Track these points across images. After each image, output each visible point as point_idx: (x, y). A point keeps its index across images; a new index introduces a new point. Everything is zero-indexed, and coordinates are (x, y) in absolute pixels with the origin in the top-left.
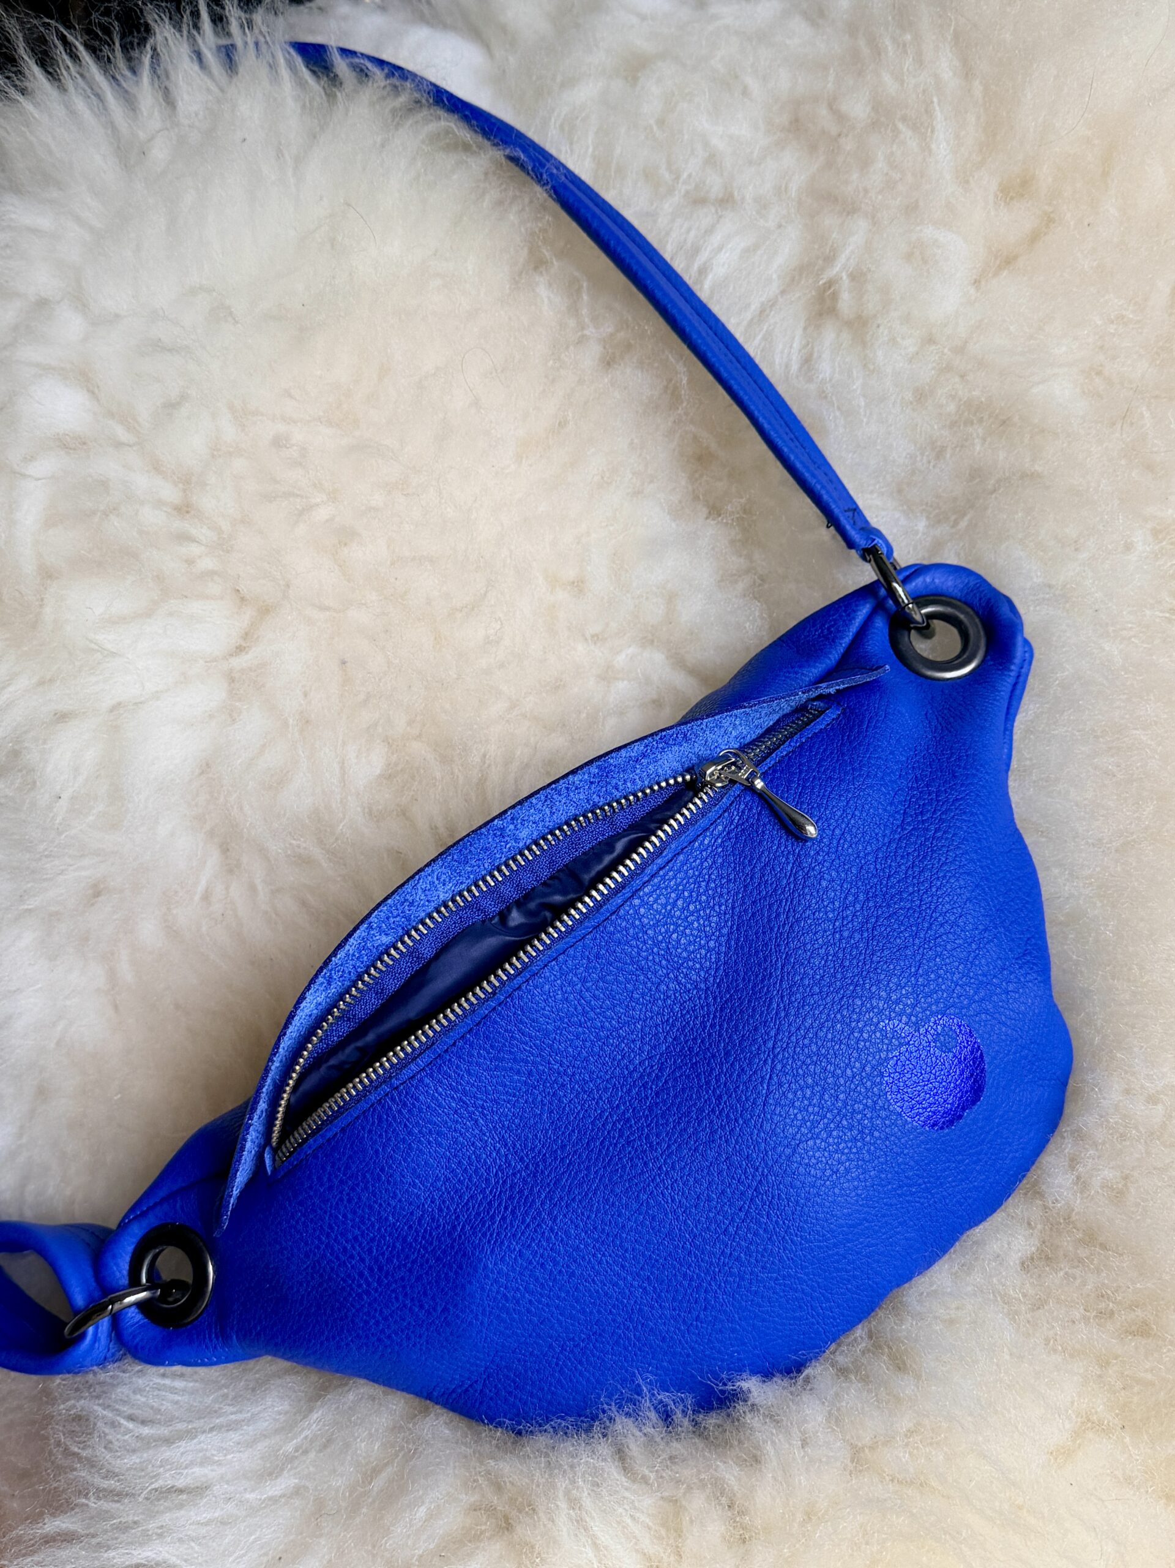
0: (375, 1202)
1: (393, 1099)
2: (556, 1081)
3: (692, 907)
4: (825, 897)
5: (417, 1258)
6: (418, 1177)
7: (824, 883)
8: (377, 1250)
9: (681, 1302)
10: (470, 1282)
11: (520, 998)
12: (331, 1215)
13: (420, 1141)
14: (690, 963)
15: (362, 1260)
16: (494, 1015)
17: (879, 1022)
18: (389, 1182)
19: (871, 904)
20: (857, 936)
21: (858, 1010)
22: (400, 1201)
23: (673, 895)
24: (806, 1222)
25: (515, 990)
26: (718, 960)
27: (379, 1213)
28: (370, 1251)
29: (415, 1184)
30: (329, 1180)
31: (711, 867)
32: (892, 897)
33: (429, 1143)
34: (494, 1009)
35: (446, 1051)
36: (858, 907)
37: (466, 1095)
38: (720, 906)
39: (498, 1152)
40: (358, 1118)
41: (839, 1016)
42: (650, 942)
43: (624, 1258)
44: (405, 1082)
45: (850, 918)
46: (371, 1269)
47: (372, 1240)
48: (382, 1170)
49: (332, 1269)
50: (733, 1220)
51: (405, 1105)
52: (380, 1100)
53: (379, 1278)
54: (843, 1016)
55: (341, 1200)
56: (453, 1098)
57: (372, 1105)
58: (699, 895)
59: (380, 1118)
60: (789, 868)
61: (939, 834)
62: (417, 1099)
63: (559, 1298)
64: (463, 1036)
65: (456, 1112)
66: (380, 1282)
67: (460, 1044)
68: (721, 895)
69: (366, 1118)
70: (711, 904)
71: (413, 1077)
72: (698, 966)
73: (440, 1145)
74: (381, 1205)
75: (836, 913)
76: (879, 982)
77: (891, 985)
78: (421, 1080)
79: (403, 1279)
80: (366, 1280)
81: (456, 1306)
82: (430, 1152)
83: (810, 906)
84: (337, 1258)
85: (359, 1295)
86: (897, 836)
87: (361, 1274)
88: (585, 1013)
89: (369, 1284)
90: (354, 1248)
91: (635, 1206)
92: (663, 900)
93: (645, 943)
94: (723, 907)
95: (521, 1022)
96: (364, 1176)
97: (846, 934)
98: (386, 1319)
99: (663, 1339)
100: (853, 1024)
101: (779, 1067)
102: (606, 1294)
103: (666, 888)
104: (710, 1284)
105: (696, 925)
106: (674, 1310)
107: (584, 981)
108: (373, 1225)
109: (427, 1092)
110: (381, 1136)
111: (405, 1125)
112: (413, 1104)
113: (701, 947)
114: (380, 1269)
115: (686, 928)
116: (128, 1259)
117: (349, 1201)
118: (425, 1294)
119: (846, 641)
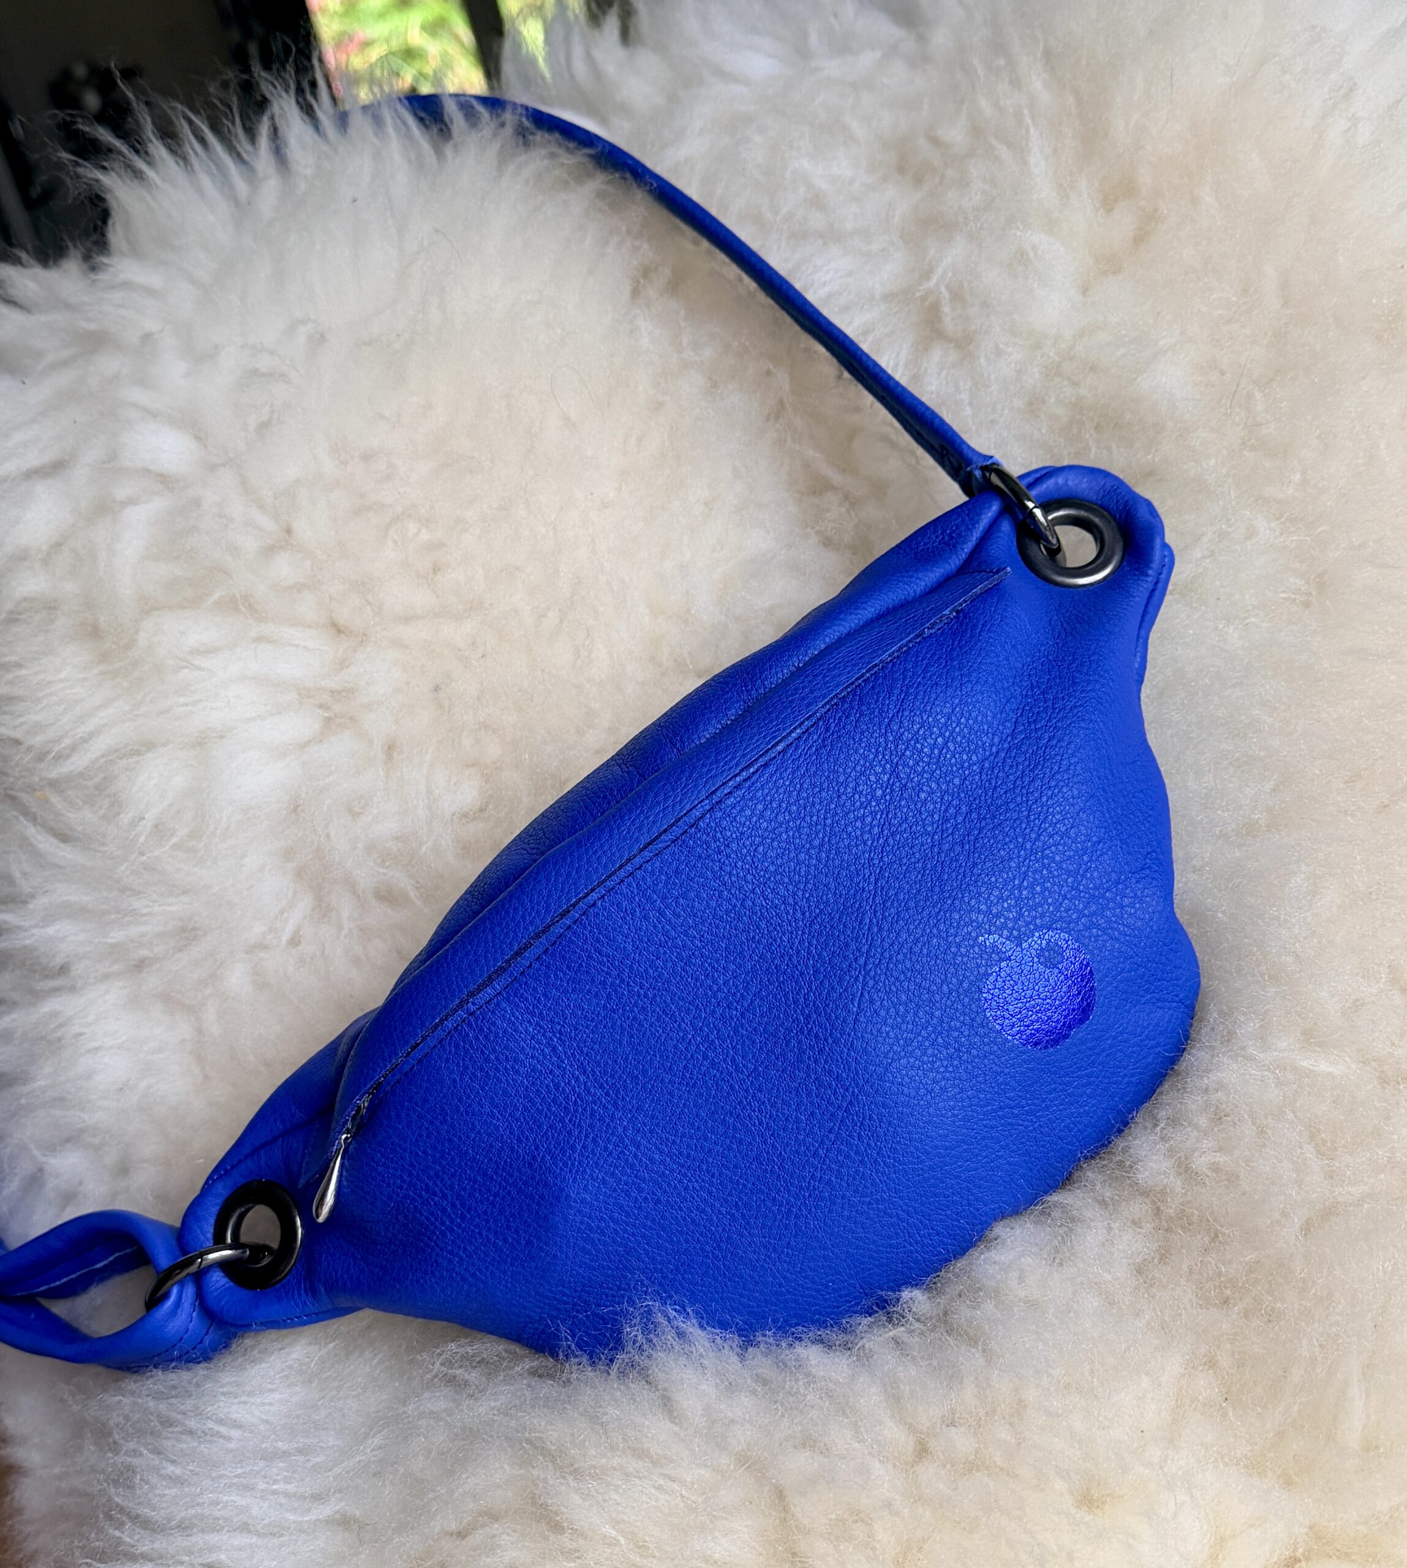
0: (454, 1135)
1: (470, 1025)
2: (636, 1005)
3: (781, 818)
4: (923, 809)
5: (498, 1191)
6: (496, 1107)
7: (923, 795)
8: (459, 1185)
9: (770, 1228)
10: (553, 1213)
11: (597, 915)
12: (411, 1153)
13: (496, 1069)
14: (778, 877)
15: (444, 1196)
16: (569, 934)
17: (978, 936)
18: (467, 1113)
19: (974, 815)
20: (958, 849)
21: (955, 924)
22: (479, 1132)
23: (760, 807)
24: (899, 1143)
25: (590, 907)
26: (808, 873)
27: (459, 1147)
28: (452, 1187)
29: (493, 1116)
30: (408, 1115)
31: (803, 776)
32: (998, 808)
33: (506, 1069)
34: (569, 927)
35: (522, 973)
36: (960, 819)
37: (543, 1019)
38: (811, 817)
39: (577, 1080)
40: (435, 1047)
41: (935, 931)
42: (732, 856)
43: (711, 1184)
44: (481, 1007)
45: (950, 831)
46: (453, 1206)
47: (453, 1175)
48: (460, 1100)
49: (415, 1207)
50: (822, 1142)
51: (481, 1030)
52: (456, 1027)
53: (462, 1213)
54: (939, 931)
55: (420, 1135)
56: (529, 1022)
57: (449, 1033)
58: (789, 804)
59: (457, 1046)
60: (886, 779)
61: (1054, 742)
62: (494, 1024)
63: (645, 1226)
64: (539, 957)
65: (533, 1038)
66: (463, 1218)
67: (536, 966)
68: (813, 804)
69: (443, 1047)
70: (802, 815)
71: (490, 1000)
72: (786, 880)
73: (517, 1072)
74: (460, 1138)
75: (935, 825)
76: (980, 894)
77: (992, 898)
78: (498, 1005)
79: (485, 1213)
80: (449, 1216)
81: (539, 1238)
82: (507, 1080)
83: (906, 819)
84: (420, 1196)
85: (443, 1234)
86: (1006, 746)
87: (444, 1210)
88: (666, 934)
89: (452, 1221)
90: (436, 1185)
91: (721, 1130)
92: (748, 812)
93: (728, 856)
94: (815, 818)
95: (598, 940)
96: (442, 1109)
97: (946, 847)
98: (469, 1256)
99: (754, 1268)
100: (950, 939)
101: (871, 983)
102: (693, 1221)
103: (751, 799)
104: (800, 1210)
105: (784, 836)
106: (764, 1237)
107: (664, 898)
108: (453, 1159)
109: (503, 1016)
110: (458, 1064)
111: (483, 1053)
112: (489, 1029)
113: (790, 860)
114: (463, 1205)
115: (773, 840)
116: (212, 1221)
117: (428, 1136)
118: (509, 1228)
119: (968, 547)
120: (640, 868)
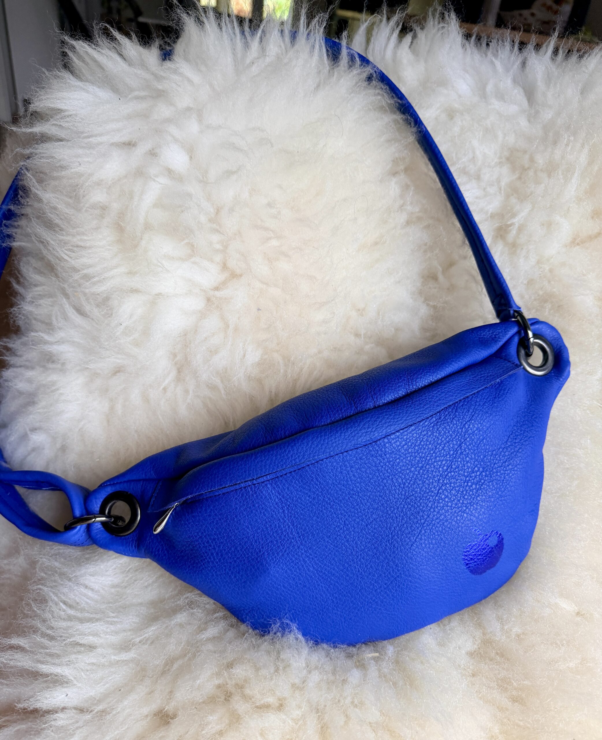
0: (228, 528)
1: (251, 488)
2: (324, 506)
3: (410, 450)
4: (466, 465)
5: (239, 557)
6: (251, 525)
7: (468, 459)
8: (222, 547)
9: (346, 611)
10: (260, 576)
11: (321, 464)
12: (206, 526)
13: (257, 511)
14: (401, 475)
15: (214, 549)
16: (307, 468)
17: (471, 526)
18: (237, 522)
19: (484, 474)
20: (474, 486)
21: (464, 519)
22: (239, 532)
23: (404, 443)
24: (410, 597)
25: (320, 460)
26: (413, 477)
27: (228, 533)
28: (219, 547)
29: (248, 528)
30: (210, 512)
31: (425, 435)
32: (494, 473)
33: (261, 512)
34: (309, 465)
35: (281, 476)
36: (478, 473)
37: (283, 498)
38: (422, 454)
39: (289, 527)
40: (232, 491)
41: (455, 519)
42: (386, 460)
43: (329, 587)
44: (259, 483)
45: (473, 478)
46: (217, 554)
47: (222, 543)
48: (236, 517)
49: (200, 547)
50: (381, 587)
51: (256, 493)
52: (245, 487)
53: (220, 559)
54: (457, 519)
55: (213, 522)
56: (277, 497)
57: (241, 488)
58: (415, 445)
59: (243, 495)
60: (456, 448)
61: (520, 450)
62: (262, 492)
63: (296, 593)
64: (291, 472)
65: (276, 504)
66: (220, 560)
67: (288, 475)
68: (425, 449)
69: (236, 493)
70: (419, 452)
71: (264, 482)
72: (403, 477)
73: (265, 515)
74: (230, 530)
75: (468, 473)
76: (477, 509)
77: (481, 512)
78: (266, 485)
79: (231, 563)
80: (214, 557)
81: (250, 583)
82: (259, 516)
83: (458, 467)
84: (204, 543)
85: (208, 562)
86: (503, 446)
87: (212, 554)
88: (347, 481)
89: (214, 559)
90: (213, 543)
91: (342, 568)
92: (398, 443)
93: (384, 459)
94: (423, 455)
95: (318, 475)
96: (227, 516)
97: (470, 484)
98: (217, 575)
99: (333, 622)
100: (460, 524)
101: (423, 532)
102: (316, 598)
103: (401, 438)
104: (361, 608)
105: (409, 458)
106: (342, 613)
107: (352, 467)
108: (224, 537)
109: (267, 490)
110: (240, 502)
111: (253, 502)
112: (260, 494)
113: (408, 469)
114: (222, 555)
115: (404, 459)
116: (102, 500)
117: (216, 524)
118: (239, 573)
119: (501, 344)
120: (347, 452)
